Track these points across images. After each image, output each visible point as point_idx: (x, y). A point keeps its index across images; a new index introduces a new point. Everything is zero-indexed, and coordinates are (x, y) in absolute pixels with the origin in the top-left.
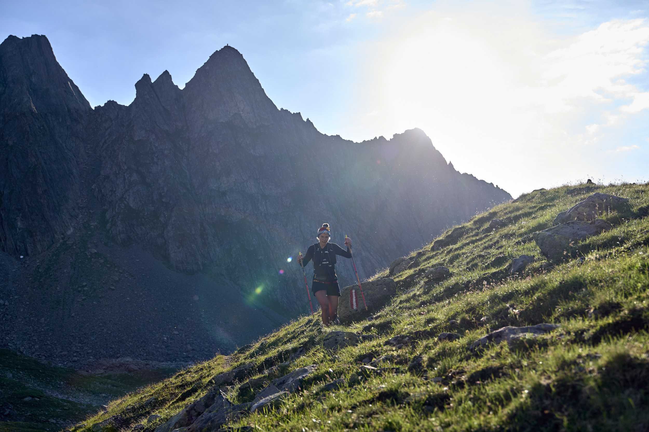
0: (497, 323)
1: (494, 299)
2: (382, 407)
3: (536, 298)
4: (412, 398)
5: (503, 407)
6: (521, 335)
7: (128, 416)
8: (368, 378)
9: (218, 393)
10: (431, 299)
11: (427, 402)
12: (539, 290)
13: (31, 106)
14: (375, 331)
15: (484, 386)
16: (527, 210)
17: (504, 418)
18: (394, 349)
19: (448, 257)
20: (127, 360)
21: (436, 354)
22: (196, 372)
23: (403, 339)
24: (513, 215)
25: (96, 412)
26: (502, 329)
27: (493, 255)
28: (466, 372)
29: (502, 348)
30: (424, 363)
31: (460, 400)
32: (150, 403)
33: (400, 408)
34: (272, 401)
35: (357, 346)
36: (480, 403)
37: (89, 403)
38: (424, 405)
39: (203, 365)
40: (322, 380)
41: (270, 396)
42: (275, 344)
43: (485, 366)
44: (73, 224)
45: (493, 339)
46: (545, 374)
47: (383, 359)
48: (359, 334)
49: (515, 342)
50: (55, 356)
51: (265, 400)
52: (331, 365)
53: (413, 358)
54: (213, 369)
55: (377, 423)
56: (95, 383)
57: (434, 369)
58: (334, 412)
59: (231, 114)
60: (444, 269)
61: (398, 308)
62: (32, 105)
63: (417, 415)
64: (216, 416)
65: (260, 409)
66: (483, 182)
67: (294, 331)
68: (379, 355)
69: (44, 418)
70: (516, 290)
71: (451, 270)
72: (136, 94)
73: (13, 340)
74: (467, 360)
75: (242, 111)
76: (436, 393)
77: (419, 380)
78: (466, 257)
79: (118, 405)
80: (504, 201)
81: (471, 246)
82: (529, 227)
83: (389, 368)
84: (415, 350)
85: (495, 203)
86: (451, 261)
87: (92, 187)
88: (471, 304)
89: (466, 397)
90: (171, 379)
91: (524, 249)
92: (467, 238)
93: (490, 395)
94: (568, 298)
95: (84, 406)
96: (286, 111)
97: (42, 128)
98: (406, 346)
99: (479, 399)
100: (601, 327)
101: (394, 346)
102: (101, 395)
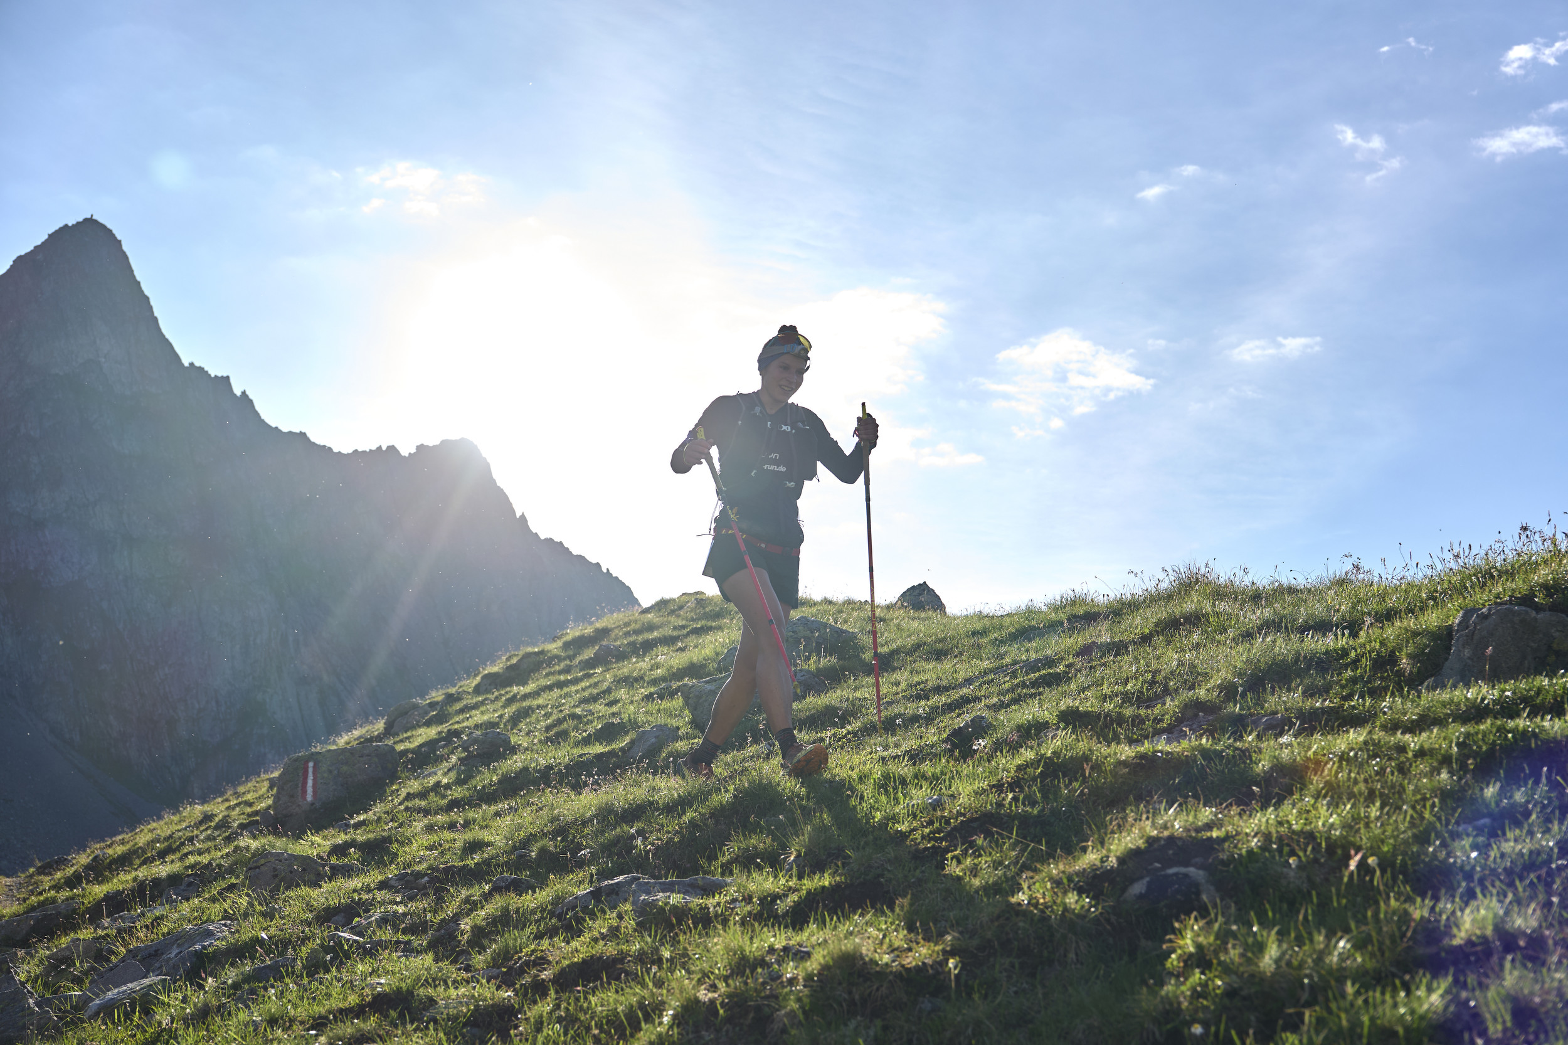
0: (610, 865)
1: (607, 815)
2: (381, 1026)
3: (687, 821)
4: (442, 1009)
6: (660, 896)
8: (345, 960)
9: (4, 970)
10: (471, 797)
11: (472, 1019)
12: (694, 806)
14: (357, 856)
15: (586, 993)
16: (668, 631)
18: (399, 899)
19: (509, 712)
21: (488, 919)
23: (417, 879)
24: (640, 638)
26: (620, 879)
27: (599, 717)
28: (550, 963)
29: (620, 917)
30: (462, 935)
31: (539, 1019)
33: (418, 1029)
34: (134, 994)
35: (320, 887)
36: (579, 1028)
38: (465, 1025)
40: (245, 957)
41: (130, 985)
43: (588, 954)
45: (603, 899)
46: (707, 980)
47: (376, 919)
48: (322, 858)
49: (647, 909)
51: (119, 993)
52: (265, 925)
53: (438, 921)
57: (485, 951)
58: (276, 1030)
59: (80, 361)
60: (499, 735)
61: (402, 807)
65: (107, 1012)
66: (581, 558)
67: (171, 836)
68: (367, 911)
70: (649, 801)
71: (513, 740)
74: (551, 938)
75: (105, 357)
76: (491, 1002)
77: (452, 971)
78: (545, 715)
80: (624, 607)
81: (556, 692)
82: (672, 667)
83: (390, 941)
84: (444, 906)
85: (607, 608)
86: (515, 720)
88: (558, 820)
89: (551, 1013)
91: (659, 711)
92: (547, 675)
93: (598, 1013)
94: (749, 829)
96: (201, 369)
98: (424, 895)
99: (577, 1019)
100: (809, 892)
101: (397, 892)
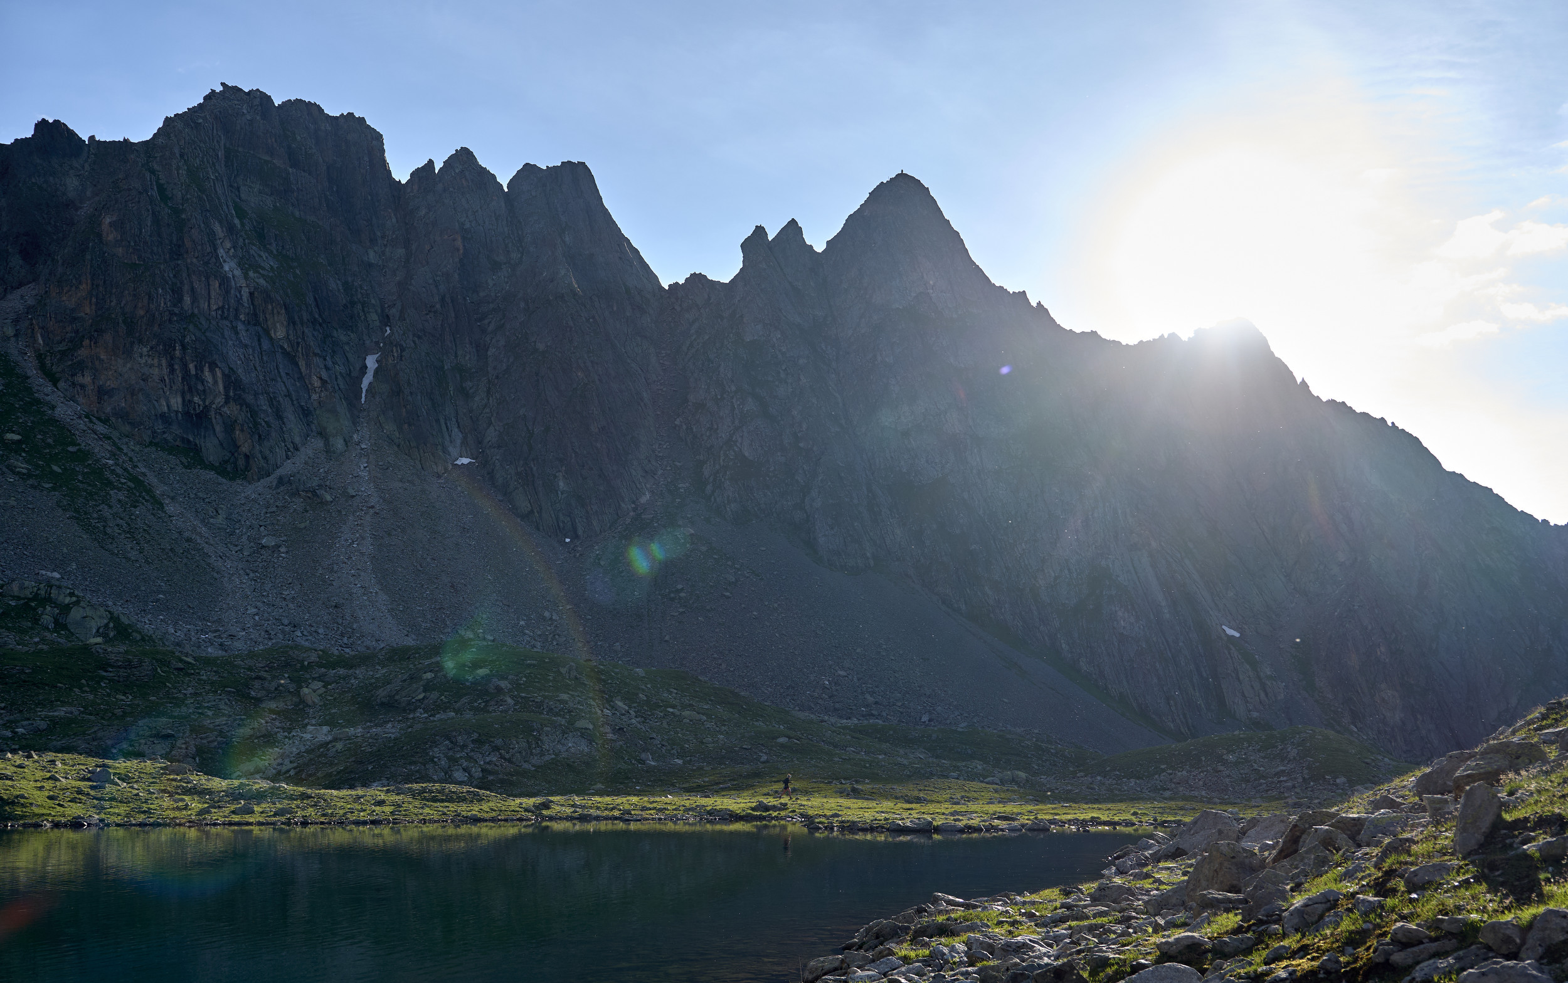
13: (571, 283)
44: (649, 486)
59: (913, 294)
62: (573, 281)
66: (1365, 415)
72: (744, 260)
75: (932, 289)
87: (676, 423)
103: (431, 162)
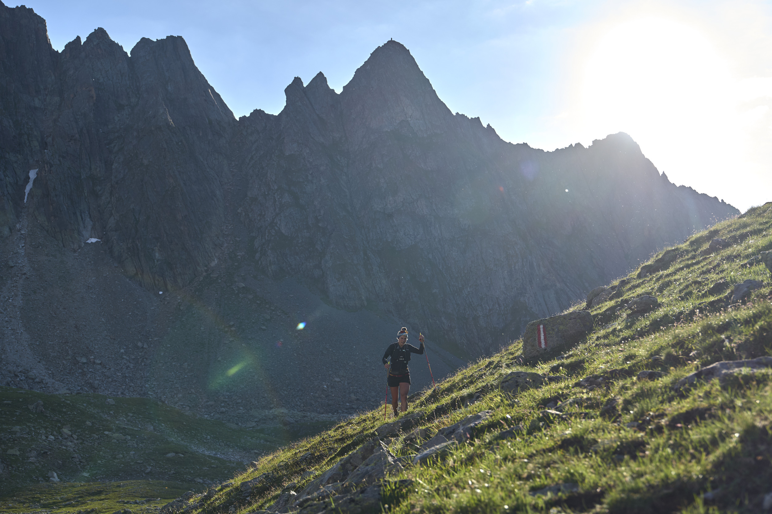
0: (709, 359)
1: (707, 330)
2: (564, 456)
3: (758, 327)
4: (600, 445)
5: (708, 454)
6: (736, 370)
7: (280, 473)
8: (550, 424)
9: (378, 444)
10: (634, 335)
11: (618, 449)
12: (762, 318)
13: (167, 118)
14: (565, 372)
15: (687, 429)
16: (756, 226)
17: (709, 467)
18: (585, 391)
19: (657, 286)
20: (282, 411)
21: (633, 395)
22: (358, 423)
23: (596, 379)
24: (738, 233)
25: (245, 470)
26: (714, 365)
27: (712, 281)
28: (666, 415)
29: (712, 386)
30: (618, 406)
31: (657, 446)
32: (305, 459)
33: (586, 457)
34: (438, 451)
35: (540, 388)
36: (682, 450)
37: (239, 460)
38: (614, 453)
39: (367, 415)
40: (497, 427)
41: (436, 446)
42: (450, 390)
43: (690, 408)
44: (217, 255)
45: (702, 377)
46: (762, 414)
47: (570, 402)
48: (545, 375)
49: (727, 378)
50: (200, 406)
51: (430, 451)
52: (509, 411)
53: (606, 400)
54: (378, 419)
55: (556, 474)
56: (246, 438)
57: (630, 413)
58: (507, 462)
59: (398, 122)
60: (651, 299)
61: (594, 345)
62: (169, 117)
63: (605, 466)
64: (374, 469)
65: (423, 461)
66: (704, 195)
67: (472, 375)
68: (566, 398)
69: (189, 477)
70: (734, 319)
71: (659, 300)
72: (286, 101)
73: (153, 387)
74: (670, 402)
75: (410, 118)
76: (630, 439)
77: (610, 425)
78: (679, 284)
79: (269, 462)
80: (728, 217)
81: (685, 271)
82: (758, 246)
83: (576, 413)
84: (610, 391)
85: (717, 219)
86: (661, 290)
87: (238, 211)
88: (679, 337)
89: (665, 443)
90: (329, 432)
91: (750, 273)
92: (681, 262)
93: (694, 440)
95: (233, 463)
96: (463, 115)
97: (180, 143)
98: (599, 388)
99: (681, 445)
101: (585, 387)
102: (252, 451)
103: (78, 38)
